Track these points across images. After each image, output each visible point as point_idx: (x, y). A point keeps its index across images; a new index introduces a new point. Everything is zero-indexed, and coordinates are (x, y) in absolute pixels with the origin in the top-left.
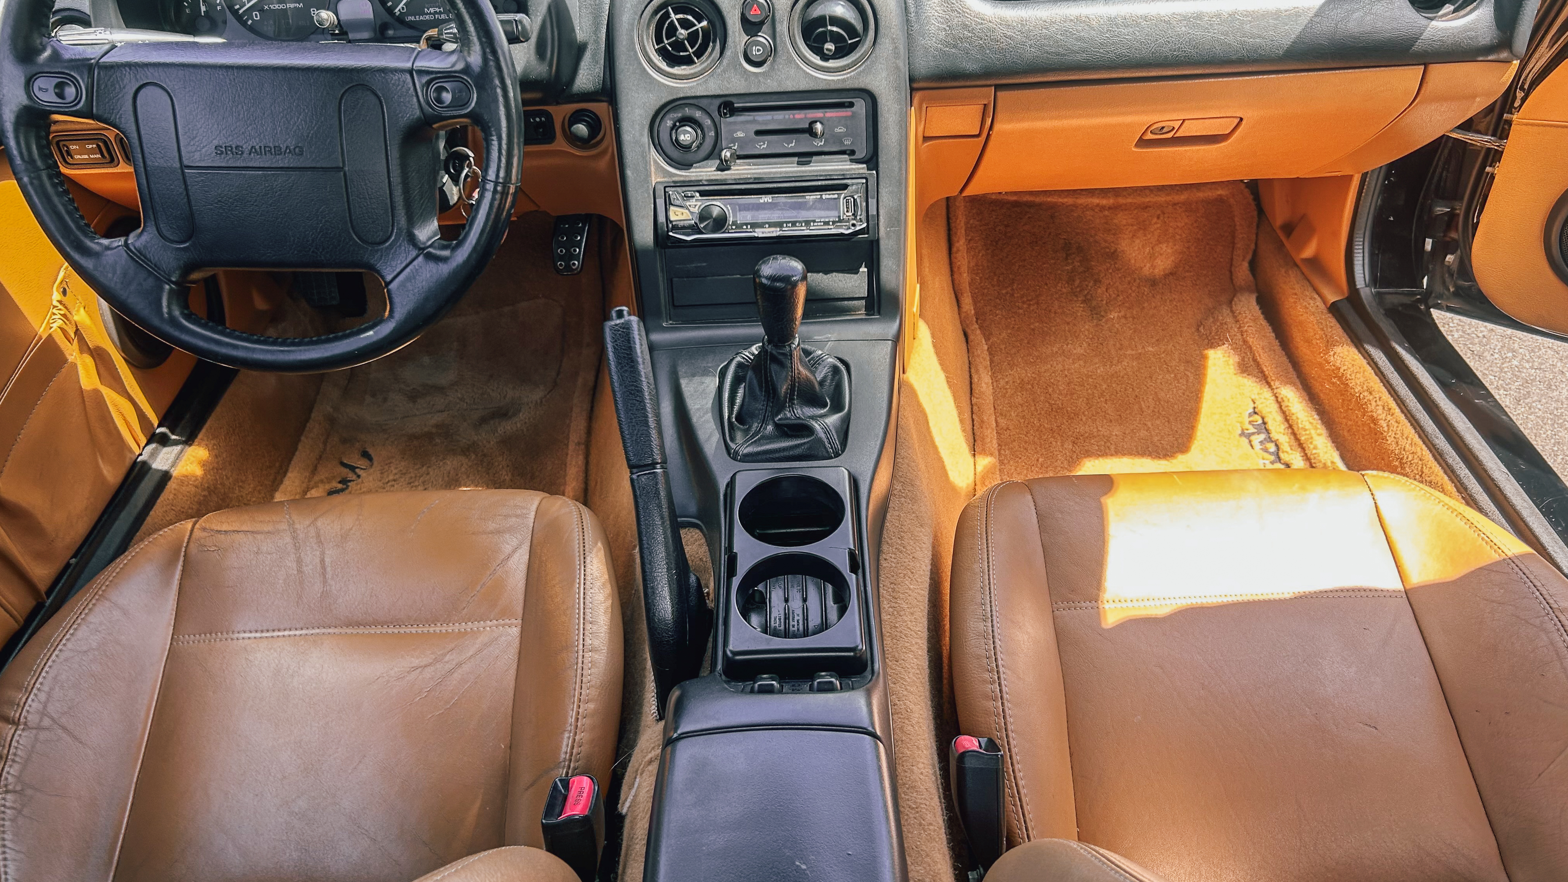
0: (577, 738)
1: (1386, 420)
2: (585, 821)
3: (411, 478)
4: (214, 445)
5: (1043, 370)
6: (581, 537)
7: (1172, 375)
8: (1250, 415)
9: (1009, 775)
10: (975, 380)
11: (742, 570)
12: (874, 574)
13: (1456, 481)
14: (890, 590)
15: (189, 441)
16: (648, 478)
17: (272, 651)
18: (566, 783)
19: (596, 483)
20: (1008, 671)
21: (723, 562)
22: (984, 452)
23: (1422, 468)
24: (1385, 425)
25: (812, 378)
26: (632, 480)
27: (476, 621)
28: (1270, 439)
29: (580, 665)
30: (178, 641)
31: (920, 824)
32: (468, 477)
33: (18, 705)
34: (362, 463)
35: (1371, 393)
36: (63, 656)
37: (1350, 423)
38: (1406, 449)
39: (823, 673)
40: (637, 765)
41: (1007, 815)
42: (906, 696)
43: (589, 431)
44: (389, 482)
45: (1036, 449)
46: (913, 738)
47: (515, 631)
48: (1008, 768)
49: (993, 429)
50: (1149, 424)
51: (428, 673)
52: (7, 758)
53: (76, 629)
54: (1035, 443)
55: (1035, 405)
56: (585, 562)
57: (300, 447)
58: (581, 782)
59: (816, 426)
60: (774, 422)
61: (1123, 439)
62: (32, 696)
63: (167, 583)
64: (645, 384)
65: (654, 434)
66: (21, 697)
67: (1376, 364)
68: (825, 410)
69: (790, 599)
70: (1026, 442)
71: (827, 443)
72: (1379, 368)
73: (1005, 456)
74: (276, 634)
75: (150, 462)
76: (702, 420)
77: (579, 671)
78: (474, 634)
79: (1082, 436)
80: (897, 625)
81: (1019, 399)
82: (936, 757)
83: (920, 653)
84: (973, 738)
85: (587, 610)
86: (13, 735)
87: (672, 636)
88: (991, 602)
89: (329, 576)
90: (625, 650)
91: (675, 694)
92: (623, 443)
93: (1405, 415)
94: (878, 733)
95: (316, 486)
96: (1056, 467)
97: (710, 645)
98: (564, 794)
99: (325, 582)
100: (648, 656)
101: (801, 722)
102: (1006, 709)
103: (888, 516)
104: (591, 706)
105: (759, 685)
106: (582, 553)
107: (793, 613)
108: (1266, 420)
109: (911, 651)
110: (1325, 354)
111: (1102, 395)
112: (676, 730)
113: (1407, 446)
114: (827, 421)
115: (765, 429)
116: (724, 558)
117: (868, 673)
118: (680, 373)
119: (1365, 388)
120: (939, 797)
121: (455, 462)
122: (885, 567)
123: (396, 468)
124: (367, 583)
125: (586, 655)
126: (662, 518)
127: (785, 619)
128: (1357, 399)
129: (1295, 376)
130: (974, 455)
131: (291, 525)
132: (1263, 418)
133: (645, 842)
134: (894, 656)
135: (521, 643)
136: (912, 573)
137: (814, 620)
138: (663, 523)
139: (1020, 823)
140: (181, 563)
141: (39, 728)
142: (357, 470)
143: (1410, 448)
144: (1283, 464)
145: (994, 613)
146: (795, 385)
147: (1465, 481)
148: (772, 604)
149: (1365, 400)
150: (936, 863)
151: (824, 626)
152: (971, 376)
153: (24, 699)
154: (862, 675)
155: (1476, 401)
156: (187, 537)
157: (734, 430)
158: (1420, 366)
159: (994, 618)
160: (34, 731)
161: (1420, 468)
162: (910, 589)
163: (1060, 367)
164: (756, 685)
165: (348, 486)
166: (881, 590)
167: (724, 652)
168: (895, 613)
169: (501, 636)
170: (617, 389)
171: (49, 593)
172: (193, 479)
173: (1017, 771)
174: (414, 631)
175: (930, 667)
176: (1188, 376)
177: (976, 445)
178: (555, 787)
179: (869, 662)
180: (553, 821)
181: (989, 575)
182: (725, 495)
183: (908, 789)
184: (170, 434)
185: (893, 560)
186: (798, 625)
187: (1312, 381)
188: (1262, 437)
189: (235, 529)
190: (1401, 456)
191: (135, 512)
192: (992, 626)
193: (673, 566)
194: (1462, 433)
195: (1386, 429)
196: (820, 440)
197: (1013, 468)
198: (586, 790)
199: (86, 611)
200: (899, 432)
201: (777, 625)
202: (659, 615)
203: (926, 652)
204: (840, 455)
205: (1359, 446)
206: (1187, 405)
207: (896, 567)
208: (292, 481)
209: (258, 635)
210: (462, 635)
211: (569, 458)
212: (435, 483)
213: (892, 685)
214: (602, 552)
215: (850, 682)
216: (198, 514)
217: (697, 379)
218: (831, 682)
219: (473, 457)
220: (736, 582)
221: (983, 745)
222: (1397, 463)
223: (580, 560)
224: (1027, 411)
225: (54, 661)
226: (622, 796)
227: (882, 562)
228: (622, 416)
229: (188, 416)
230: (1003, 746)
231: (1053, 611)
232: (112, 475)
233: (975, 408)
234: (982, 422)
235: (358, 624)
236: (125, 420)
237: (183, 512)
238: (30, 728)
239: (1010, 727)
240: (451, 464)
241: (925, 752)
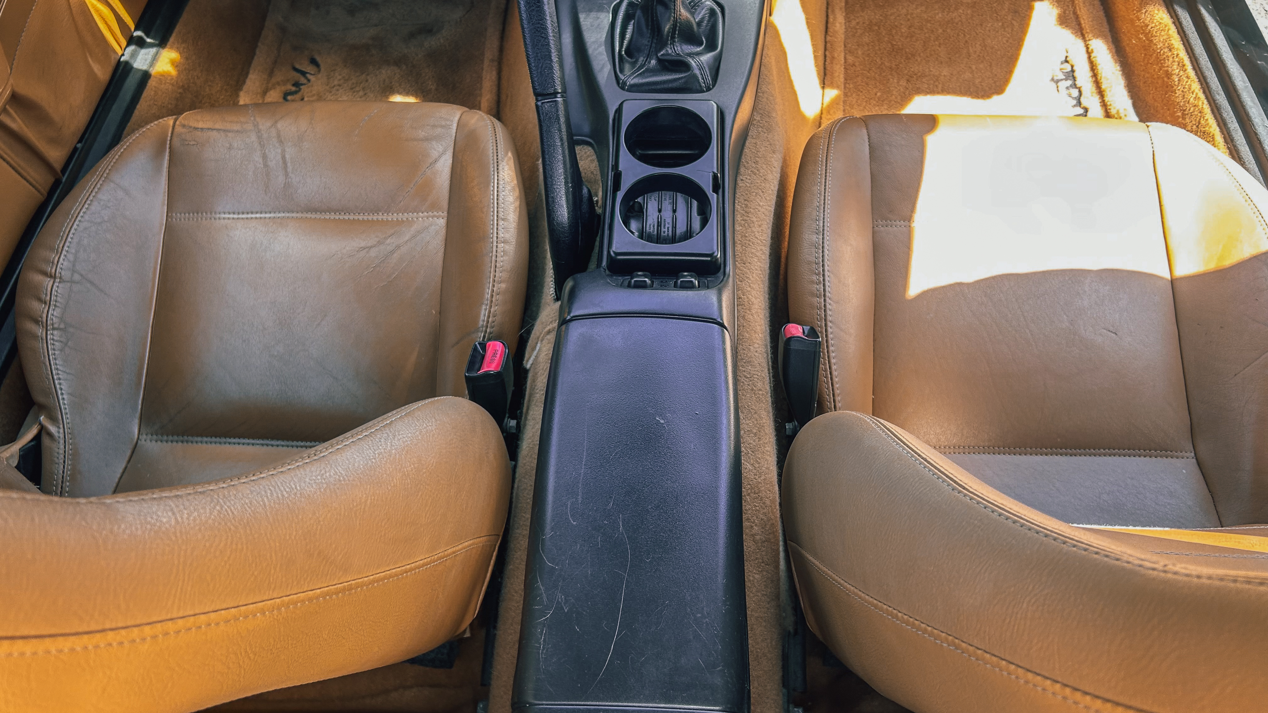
0: (492, 310)
1: (1178, 75)
2: (498, 375)
3: (353, 83)
4: (184, 48)
5: (889, 13)
6: (495, 148)
7: (1000, 24)
8: (1062, 63)
9: (824, 354)
10: (831, 20)
11: (625, 185)
12: (731, 192)
13: (1225, 133)
14: (743, 206)
15: (162, 43)
16: (551, 106)
17: (248, 230)
18: (483, 346)
19: (507, 96)
20: (832, 275)
21: (610, 177)
22: (832, 86)
23: (1200, 119)
24: (1176, 80)
25: (692, 19)
26: (537, 106)
27: (410, 212)
28: (1074, 86)
29: (494, 253)
30: (172, 217)
31: (752, 390)
32: (400, 85)
33: (53, 263)
34: (310, 69)
35: (1170, 50)
36: (83, 225)
37: (1147, 75)
38: (1190, 102)
39: (686, 274)
40: (538, 334)
41: (820, 384)
42: (749, 291)
43: (501, 50)
44: (334, 86)
45: (876, 84)
46: (752, 325)
47: (442, 222)
48: (823, 349)
49: (841, 66)
50: (974, 67)
51: (373, 253)
52: (50, 304)
53: (89, 205)
54: (875, 79)
55: (879, 45)
56: (498, 169)
57: (257, 52)
58: (494, 346)
59: (693, 63)
60: (657, 57)
61: (950, 80)
62: (62, 257)
63: (158, 169)
64: (549, 22)
65: (556, 66)
66: (53, 256)
67: (1180, 23)
68: (701, 48)
69: (663, 209)
70: (868, 78)
71: (700, 79)
72: (1182, 28)
73: (850, 89)
74: (250, 216)
75: (132, 62)
76: (597, 52)
77: (494, 258)
78: (410, 223)
79: (916, 74)
80: (747, 235)
81: (866, 39)
82: (768, 338)
83: (763, 258)
84: (799, 326)
85: (499, 209)
86: (52, 286)
87: (567, 237)
88: (824, 219)
89: (290, 169)
90: (530, 241)
91: (569, 284)
92: (530, 74)
93: (1196, 72)
94: (726, 324)
95: (273, 87)
96: (890, 101)
97: (597, 243)
98: (482, 354)
99: (286, 175)
100: (548, 248)
101: (666, 312)
102: (827, 305)
103: (747, 144)
104: (503, 286)
105: (635, 281)
106: (495, 161)
107: (665, 221)
108: (1075, 68)
109: (757, 256)
110: (1138, 12)
111: (937, 39)
112: (569, 313)
113: (1192, 99)
114: (701, 59)
115: (650, 62)
116: (611, 174)
117: (720, 274)
118: (579, 8)
119: (1166, 44)
120: (769, 370)
121: (389, 72)
122: (740, 187)
123: (340, 75)
124: (321, 178)
125: (499, 245)
126: (561, 140)
127: (658, 226)
128: (1157, 55)
129: (1107, 30)
130: (823, 88)
131: (256, 126)
132: (1072, 66)
133: (544, 392)
134: (742, 260)
135: (447, 232)
136: (763, 192)
137: (681, 228)
138: (562, 144)
139: (829, 391)
140: (167, 154)
141: (72, 282)
142: (308, 75)
143: (1193, 102)
144: (1083, 108)
145: (825, 228)
146: (676, 25)
147: (1233, 133)
148: (648, 214)
149: (1164, 56)
150: (761, 418)
151: (688, 235)
152: (827, 16)
153: (57, 258)
154: (716, 276)
155: (1259, 62)
156: (170, 132)
157: (623, 62)
158: (1218, 28)
159: (825, 232)
160: (69, 284)
161: (1198, 119)
162: (760, 205)
163: (904, 11)
164: (633, 281)
165: (300, 89)
166: (736, 205)
167: (609, 252)
168: (746, 225)
169: (431, 225)
170: (525, 26)
171: (64, 170)
172: (169, 78)
173: (830, 352)
174: (361, 218)
175: (770, 268)
176: (1013, 25)
177: (825, 79)
178: (475, 349)
179: (722, 266)
180: (474, 374)
181: (825, 196)
182: (614, 120)
183: (745, 363)
184: (145, 37)
185: (748, 181)
186: (668, 231)
187: (1122, 35)
188: (1069, 83)
189: (210, 127)
190: (1184, 108)
191: (125, 104)
192: (823, 239)
193: (569, 180)
194: (1240, 91)
195: (1176, 83)
196: (695, 76)
197: (855, 100)
198: (499, 352)
199: (96, 190)
200: (762, 68)
201: (651, 231)
202: (557, 220)
203: (768, 257)
204: (711, 89)
205: (1151, 96)
206: (1008, 52)
207: (750, 187)
208: (254, 81)
209: (236, 216)
210: (400, 223)
211: (484, 71)
212: (373, 89)
213: (739, 283)
214: (512, 161)
215: (706, 281)
216: (177, 111)
217: (593, 14)
218: (692, 281)
219: (404, 67)
220: (620, 195)
221: (806, 332)
222: (1180, 114)
223: (494, 167)
224: (871, 50)
225: (76, 230)
226: (527, 355)
227: (739, 182)
228: (530, 50)
229: (158, 22)
230: (821, 332)
231: (873, 227)
232: (102, 73)
233: (828, 45)
234: (833, 58)
235: (315, 210)
236: (106, 23)
237: (164, 107)
238: (64, 282)
239: (829, 318)
240: (386, 73)
241: (760, 335)
